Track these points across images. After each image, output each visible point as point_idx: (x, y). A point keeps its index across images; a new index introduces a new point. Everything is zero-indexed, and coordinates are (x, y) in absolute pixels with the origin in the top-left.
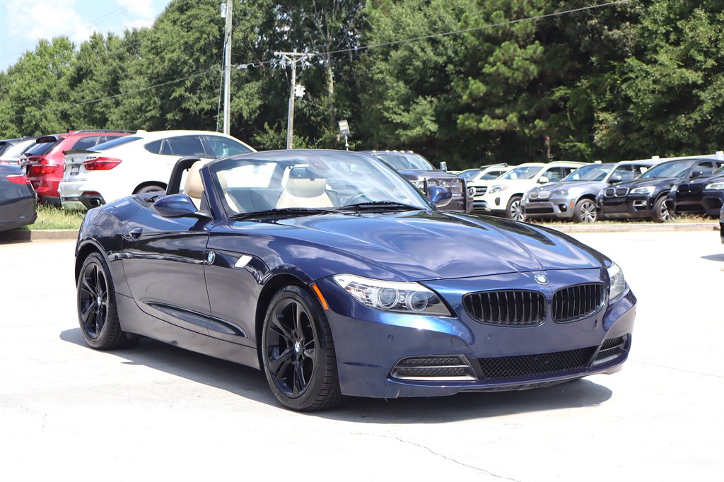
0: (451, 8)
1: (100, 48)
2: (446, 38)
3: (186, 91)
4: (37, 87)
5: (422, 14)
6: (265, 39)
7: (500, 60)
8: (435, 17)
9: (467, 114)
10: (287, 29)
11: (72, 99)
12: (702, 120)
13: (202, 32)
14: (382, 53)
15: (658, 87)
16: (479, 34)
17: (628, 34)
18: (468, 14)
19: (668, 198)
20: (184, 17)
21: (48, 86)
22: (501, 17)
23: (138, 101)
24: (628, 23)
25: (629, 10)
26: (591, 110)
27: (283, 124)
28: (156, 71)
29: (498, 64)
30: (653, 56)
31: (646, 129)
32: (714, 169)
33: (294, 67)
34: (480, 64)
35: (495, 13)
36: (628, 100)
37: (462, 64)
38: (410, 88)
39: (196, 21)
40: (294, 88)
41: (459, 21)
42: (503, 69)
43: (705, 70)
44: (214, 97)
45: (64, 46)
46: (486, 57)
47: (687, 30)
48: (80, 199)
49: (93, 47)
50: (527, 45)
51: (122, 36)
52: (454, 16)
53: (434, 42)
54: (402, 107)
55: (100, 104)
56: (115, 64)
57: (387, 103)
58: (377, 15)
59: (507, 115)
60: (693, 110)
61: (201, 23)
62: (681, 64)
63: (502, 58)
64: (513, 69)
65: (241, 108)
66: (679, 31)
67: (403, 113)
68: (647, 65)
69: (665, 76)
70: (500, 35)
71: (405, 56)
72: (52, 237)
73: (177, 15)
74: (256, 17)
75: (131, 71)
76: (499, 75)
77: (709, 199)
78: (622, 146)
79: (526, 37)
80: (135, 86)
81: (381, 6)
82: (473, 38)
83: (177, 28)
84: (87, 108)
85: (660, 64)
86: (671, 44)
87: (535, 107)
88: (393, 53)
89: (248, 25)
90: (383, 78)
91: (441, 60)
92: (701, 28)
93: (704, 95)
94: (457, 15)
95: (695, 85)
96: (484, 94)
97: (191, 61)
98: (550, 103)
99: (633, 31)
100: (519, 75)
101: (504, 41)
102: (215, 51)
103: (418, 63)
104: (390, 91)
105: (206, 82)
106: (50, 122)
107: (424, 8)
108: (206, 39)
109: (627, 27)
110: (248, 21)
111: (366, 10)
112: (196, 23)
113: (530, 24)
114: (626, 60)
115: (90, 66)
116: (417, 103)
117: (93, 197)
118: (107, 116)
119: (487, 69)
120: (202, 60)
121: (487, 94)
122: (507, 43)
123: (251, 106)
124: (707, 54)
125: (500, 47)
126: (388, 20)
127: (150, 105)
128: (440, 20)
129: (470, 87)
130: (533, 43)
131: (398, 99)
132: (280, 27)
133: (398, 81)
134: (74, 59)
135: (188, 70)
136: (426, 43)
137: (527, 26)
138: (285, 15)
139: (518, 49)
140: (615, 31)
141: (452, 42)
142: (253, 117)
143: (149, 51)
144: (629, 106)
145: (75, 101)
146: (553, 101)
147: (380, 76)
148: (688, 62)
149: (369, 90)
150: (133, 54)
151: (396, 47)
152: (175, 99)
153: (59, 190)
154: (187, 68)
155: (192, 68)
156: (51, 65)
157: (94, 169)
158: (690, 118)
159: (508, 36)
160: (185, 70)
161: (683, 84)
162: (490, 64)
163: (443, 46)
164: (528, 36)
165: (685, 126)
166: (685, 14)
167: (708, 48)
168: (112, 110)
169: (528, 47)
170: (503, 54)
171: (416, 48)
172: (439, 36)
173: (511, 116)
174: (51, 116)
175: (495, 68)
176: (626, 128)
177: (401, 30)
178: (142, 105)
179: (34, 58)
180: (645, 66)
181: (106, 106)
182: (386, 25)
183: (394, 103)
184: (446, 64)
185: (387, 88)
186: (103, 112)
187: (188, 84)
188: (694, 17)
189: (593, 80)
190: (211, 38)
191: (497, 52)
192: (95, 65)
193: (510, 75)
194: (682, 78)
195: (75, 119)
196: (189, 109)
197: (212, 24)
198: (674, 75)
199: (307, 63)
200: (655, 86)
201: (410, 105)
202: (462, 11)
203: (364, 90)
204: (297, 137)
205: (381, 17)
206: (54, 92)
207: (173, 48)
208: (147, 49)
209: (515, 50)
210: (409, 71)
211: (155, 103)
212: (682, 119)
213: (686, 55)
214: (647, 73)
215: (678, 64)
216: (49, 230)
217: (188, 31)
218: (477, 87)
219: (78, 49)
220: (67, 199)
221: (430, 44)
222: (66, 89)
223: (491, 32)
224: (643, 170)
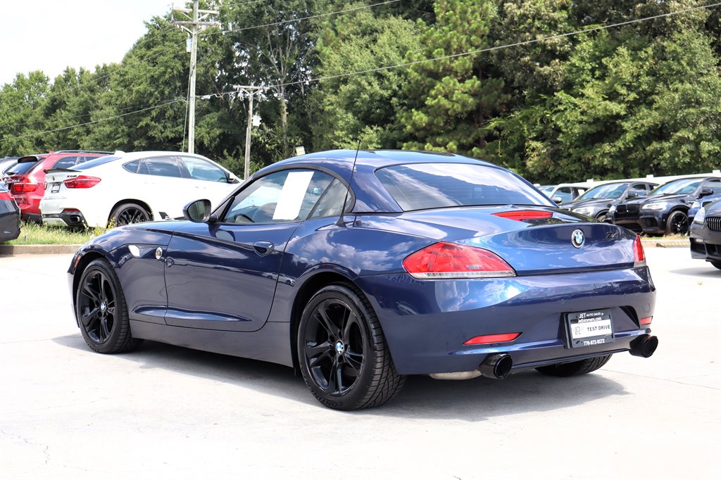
0: (396, 45)
1: (73, 82)
2: (391, 73)
3: (151, 120)
4: (14, 116)
5: (369, 51)
6: (224, 73)
7: (441, 93)
8: (380, 54)
9: (410, 143)
10: (244, 64)
11: (47, 127)
12: (625, 148)
13: (167, 67)
14: (332, 87)
15: (585, 118)
16: (421, 70)
17: (558, 70)
18: (411, 51)
19: (607, 217)
20: (150, 53)
21: (25, 115)
22: (441, 54)
23: (108, 129)
24: (557, 60)
25: (558, 48)
26: (523, 139)
27: (241, 151)
28: (124, 102)
29: (439, 97)
30: (580, 90)
31: (573, 156)
32: (648, 191)
33: (251, 99)
34: (422, 97)
35: (436, 51)
36: (558, 130)
37: (405, 97)
38: (359, 119)
39: (162, 57)
40: (251, 118)
41: (403, 57)
42: (444, 102)
43: (628, 102)
44: (178, 126)
45: (39, 79)
46: (429, 91)
47: (611, 66)
48: (60, 216)
49: (66, 80)
50: (465, 80)
51: (93, 71)
52: (398, 53)
53: (380, 77)
54: (351, 136)
55: (72, 132)
56: (86, 96)
57: (338, 133)
58: (327, 52)
59: (447, 143)
60: (617, 138)
61: (166, 58)
62: (605, 97)
63: (443, 91)
64: (452, 101)
65: (202, 137)
66: (604, 68)
67: (351, 142)
68: (575, 98)
69: (591, 108)
70: (441, 71)
71: (354, 90)
72: (34, 251)
73: (143, 51)
74: (217, 54)
75: (101, 102)
76: (440, 107)
77: (646, 219)
78: (552, 171)
79: (464, 73)
80: (105, 116)
81: (332, 44)
82: (416, 74)
83: (143, 63)
84: (61, 135)
85: (587, 98)
86: (597, 79)
87: (473, 136)
88: (343, 87)
89: (209, 60)
90: (333, 110)
91: (386, 94)
92: (623, 65)
93: (626, 125)
94: (401, 52)
95: (618, 116)
96: (426, 124)
97: (156, 93)
98: (486, 133)
99: (562, 68)
100: (458, 107)
101: (445, 76)
102: (178, 84)
103: (365, 96)
104: (340, 122)
105: (170, 112)
106: (26, 148)
107: (372, 46)
108: (170, 73)
109: (557, 64)
110: (209, 57)
111: (318, 47)
112: (161, 59)
113: (468, 61)
114: (555, 94)
115: (63, 97)
116: (364, 133)
117: (74, 213)
118: (79, 143)
119: (429, 102)
120: (166, 92)
121: (430, 124)
122: (447, 78)
123: (212, 135)
124: (630, 88)
125: (441, 81)
126: (337, 57)
127: (118, 133)
128: (386, 57)
129: (413, 118)
130: (470, 78)
131: (347, 129)
132: (238, 63)
133: (346, 113)
134: (48, 91)
135: (154, 102)
136: (373, 78)
137: (465, 62)
138: (243, 52)
139: (458, 84)
140: (545, 67)
141: (396, 77)
142: (213, 145)
143: (118, 84)
144: (558, 136)
145: (49, 129)
146: (489, 130)
147: (331, 107)
148: (612, 96)
149: (320, 121)
150: (104, 86)
151: (345, 82)
152: (142, 127)
153: (40, 207)
154: (153, 99)
155: (157, 99)
156: (27, 97)
157: (75, 187)
158: (615, 146)
159: (448, 71)
160: (151, 101)
161: (607, 115)
162: (432, 97)
163: (388, 80)
164: (467, 71)
165: (610, 153)
166: (609, 53)
167: (631, 82)
168: (83, 137)
169: (467, 81)
170: (443, 88)
171: (364, 83)
172: (384, 71)
173: (451, 144)
174: (26, 143)
175: (436, 100)
176: (555, 156)
177: (350, 66)
178: (111, 132)
179: (12, 90)
180: (573, 99)
181: (78, 134)
182: (336, 61)
183: (344, 132)
184: (391, 97)
185: (337, 119)
186: (75, 139)
187: (154, 114)
188: (618, 55)
189: (525, 112)
190: (175, 72)
191: (438, 86)
192: (68, 97)
193: (450, 106)
194: (606, 110)
195: (49, 146)
196: (154, 137)
197: (176, 60)
198: (599, 107)
199: (264, 96)
200: (582, 117)
201: (358, 134)
202: (406, 49)
203: (315, 121)
204: (254, 163)
205: (332, 54)
206: (30, 121)
207: (140, 81)
208: (117, 82)
209: (454, 84)
210: (357, 103)
211: (123, 131)
212: (607, 148)
213: (611, 88)
214: (575, 105)
215: (603, 97)
216: (32, 245)
217: (154, 66)
218: (420, 117)
219: (52, 82)
220: (47, 216)
221: (376, 78)
222: (41, 118)
223: (432, 68)
224: (581, 192)
